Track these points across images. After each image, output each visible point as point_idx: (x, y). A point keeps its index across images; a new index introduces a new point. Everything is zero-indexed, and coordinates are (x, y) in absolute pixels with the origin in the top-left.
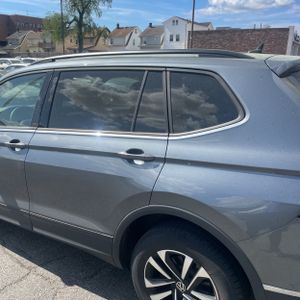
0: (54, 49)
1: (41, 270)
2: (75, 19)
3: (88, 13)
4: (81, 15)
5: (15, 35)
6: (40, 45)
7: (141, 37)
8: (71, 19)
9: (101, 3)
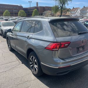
0: (54, 15)
1: (20, 61)
2: (61, 7)
3: (65, 5)
4: (62, 5)
5: (45, 12)
6: (51, 14)
7: (80, 11)
8: (59, 6)
9: (69, 1)
